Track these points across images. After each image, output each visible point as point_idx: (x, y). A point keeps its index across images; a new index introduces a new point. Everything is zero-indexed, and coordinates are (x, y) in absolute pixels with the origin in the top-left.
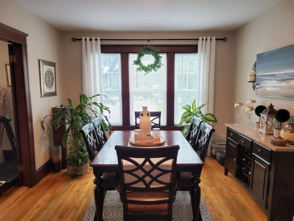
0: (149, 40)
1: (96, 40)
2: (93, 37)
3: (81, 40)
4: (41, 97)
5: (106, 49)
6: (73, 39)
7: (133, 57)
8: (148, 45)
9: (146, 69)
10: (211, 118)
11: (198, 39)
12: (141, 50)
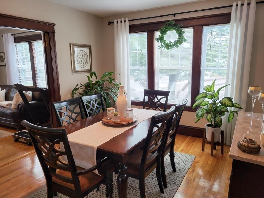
0: (174, 15)
1: (125, 21)
2: (123, 19)
3: (114, 23)
4: (72, 74)
5: (133, 29)
6: (109, 23)
7: (158, 34)
8: (169, 20)
9: (168, 46)
10: (227, 102)
11: (232, 6)
12: (163, 27)
